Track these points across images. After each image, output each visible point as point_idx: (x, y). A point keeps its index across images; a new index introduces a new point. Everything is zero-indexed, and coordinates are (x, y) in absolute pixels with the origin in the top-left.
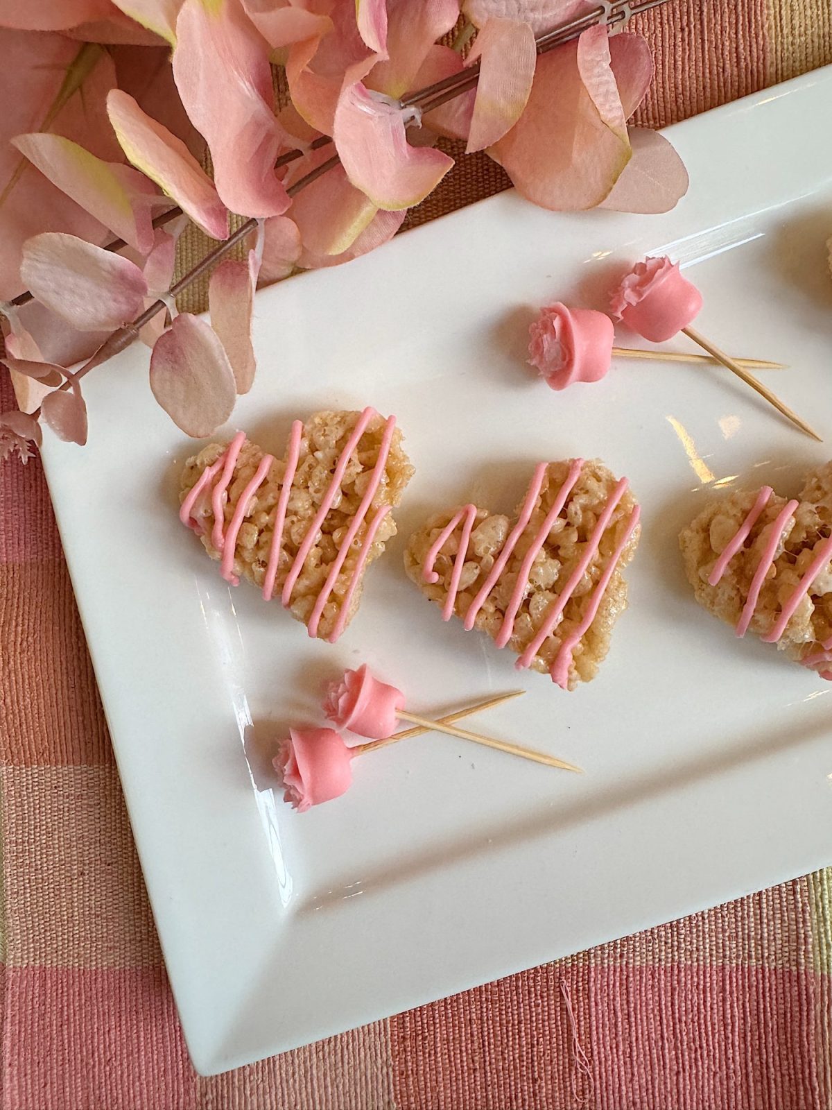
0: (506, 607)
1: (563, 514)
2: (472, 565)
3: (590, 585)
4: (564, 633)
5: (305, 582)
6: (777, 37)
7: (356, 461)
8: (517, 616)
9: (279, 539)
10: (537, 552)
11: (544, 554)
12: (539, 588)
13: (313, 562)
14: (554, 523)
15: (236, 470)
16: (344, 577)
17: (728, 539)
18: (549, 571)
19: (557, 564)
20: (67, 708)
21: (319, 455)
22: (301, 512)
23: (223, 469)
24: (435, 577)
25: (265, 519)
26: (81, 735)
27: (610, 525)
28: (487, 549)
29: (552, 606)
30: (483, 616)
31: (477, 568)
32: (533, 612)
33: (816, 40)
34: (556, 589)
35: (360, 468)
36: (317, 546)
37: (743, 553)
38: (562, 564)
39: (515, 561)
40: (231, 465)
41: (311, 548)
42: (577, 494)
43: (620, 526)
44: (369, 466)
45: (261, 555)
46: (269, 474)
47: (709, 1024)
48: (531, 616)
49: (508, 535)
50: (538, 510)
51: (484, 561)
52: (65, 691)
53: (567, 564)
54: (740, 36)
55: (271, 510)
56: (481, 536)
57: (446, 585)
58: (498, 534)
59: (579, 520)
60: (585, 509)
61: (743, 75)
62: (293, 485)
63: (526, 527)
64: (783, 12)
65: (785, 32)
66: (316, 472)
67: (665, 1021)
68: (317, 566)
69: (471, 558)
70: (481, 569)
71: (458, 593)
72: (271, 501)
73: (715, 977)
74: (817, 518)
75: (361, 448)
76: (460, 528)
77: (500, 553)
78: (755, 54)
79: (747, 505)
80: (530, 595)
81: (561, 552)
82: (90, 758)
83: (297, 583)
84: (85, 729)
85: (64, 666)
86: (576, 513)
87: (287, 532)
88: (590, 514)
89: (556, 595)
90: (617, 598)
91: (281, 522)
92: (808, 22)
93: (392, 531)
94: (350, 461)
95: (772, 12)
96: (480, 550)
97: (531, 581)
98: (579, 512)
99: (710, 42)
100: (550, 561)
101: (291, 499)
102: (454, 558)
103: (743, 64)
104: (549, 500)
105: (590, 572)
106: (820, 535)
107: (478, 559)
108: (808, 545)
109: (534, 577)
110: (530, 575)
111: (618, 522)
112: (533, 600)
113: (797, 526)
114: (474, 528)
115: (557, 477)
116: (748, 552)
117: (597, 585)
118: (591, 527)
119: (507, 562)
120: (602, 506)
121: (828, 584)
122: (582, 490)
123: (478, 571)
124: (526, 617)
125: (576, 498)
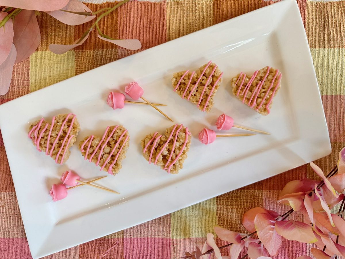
0: (98, 158)
1: (112, 137)
2: (91, 148)
3: (116, 152)
4: (110, 163)
5: (55, 152)
6: (168, 30)
7: (66, 125)
8: (100, 159)
9: (48, 142)
10: (105, 145)
11: (107, 146)
12: (106, 153)
13: (57, 147)
14: (109, 139)
15: (41, 127)
16: (63, 151)
17: (147, 143)
18: (107, 150)
19: (109, 148)
20: (6, 179)
21: (58, 124)
22: (54, 136)
23: (38, 126)
24: (83, 151)
25: (46, 138)
26: (10, 185)
27: (122, 140)
28: (95, 145)
29: (108, 157)
30: (93, 159)
32: (104, 158)
33: (178, 31)
34: (109, 153)
35: (67, 127)
36: (57, 144)
37: (150, 146)
39: (100, 148)
40: (40, 125)
41: (56, 144)
44: (69, 126)
45: (45, 146)
46: (47, 127)
47: (150, 250)
49: (99, 142)
50: (106, 136)
52: (6, 175)
53: (112, 148)
54: (160, 30)
55: (47, 136)
56: (94, 142)
57: (85, 152)
58: (97, 141)
59: (115, 139)
61: (161, 39)
62: (52, 130)
63: (103, 140)
64: (170, 25)
65: (170, 29)
66: (57, 127)
67: (140, 250)
68: (58, 148)
69: (91, 147)
71: (88, 154)
72: (47, 134)
73: (151, 240)
74: (165, 139)
75: (67, 122)
76: (90, 140)
77: (97, 146)
78: (163, 34)
79: (152, 136)
80: (104, 155)
81: (111, 146)
82: (12, 191)
83: (52, 152)
84: (11, 184)
85: (6, 170)
87: (50, 141)
88: (118, 137)
89: (109, 155)
91: (49, 138)
92: (176, 27)
93: (75, 140)
94: (65, 125)
95: (167, 25)
96: (93, 145)
97: (104, 152)
98: (115, 137)
99: (154, 31)
101: (52, 133)
102: (87, 147)
103: (161, 36)
104: (109, 134)
105: (117, 150)
106: (165, 142)
107: (93, 147)
108: (163, 145)
109: (104, 151)
110: (103, 150)
111: (123, 139)
112: (104, 156)
113: (161, 141)
114: (92, 140)
115: (112, 129)
116: (151, 146)
117: (118, 152)
118: (117, 140)
119: (99, 148)
120: (120, 135)
121: (166, 153)
122: (116, 132)
123: (93, 149)
124: (102, 159)
125: (115, 134)
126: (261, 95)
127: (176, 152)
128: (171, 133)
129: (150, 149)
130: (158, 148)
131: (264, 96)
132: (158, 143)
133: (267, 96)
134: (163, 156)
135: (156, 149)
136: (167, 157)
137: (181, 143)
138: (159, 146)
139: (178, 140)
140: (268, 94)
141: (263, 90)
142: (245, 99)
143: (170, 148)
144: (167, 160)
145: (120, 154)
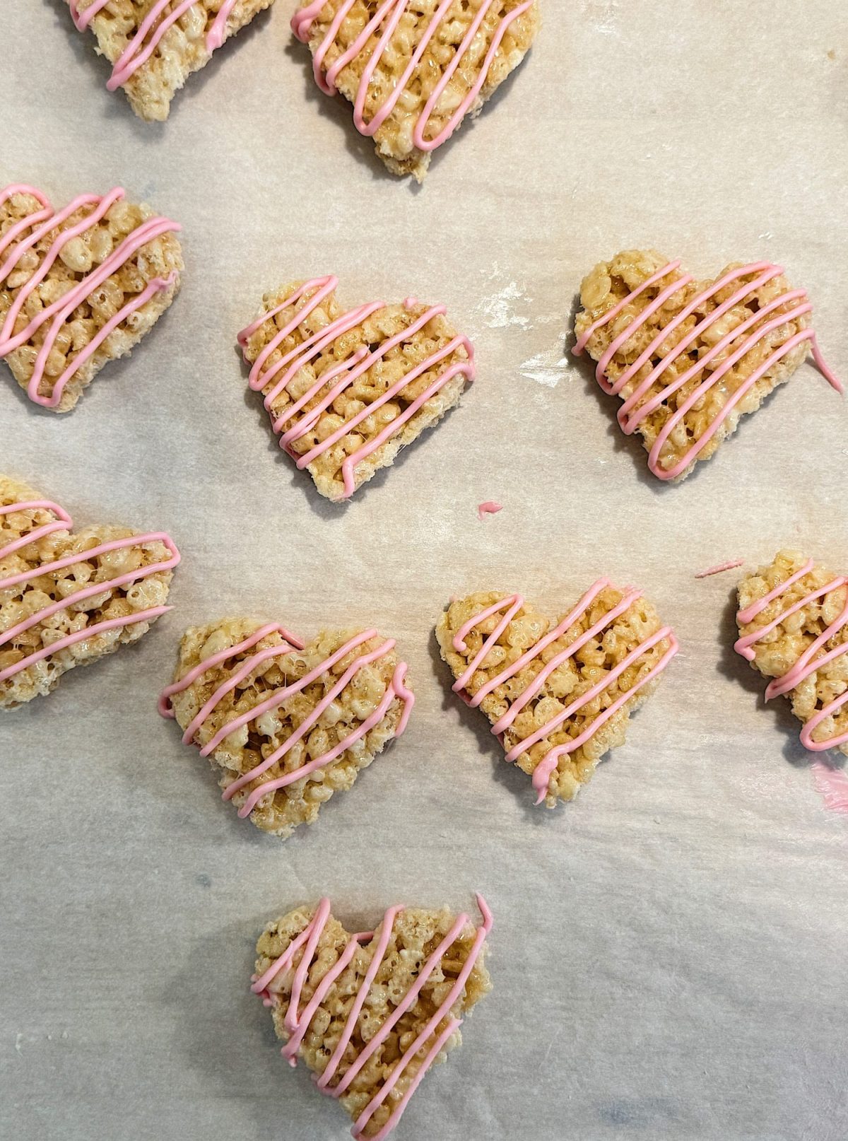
0: (515, 699)
1: (600, 637)
2: (499, 649)
3: (598, 708)
5: (365, 1078)
7: (439, 969)
8: (521, 711)
9: (349, 1031)
10: (562, 658)
11: (567, 665)
13: (377, 1060)
16: (402, 1083)
17: (213, 653)
18: (566, 681)
19: (576, 677)
21: (405, 954)
22: (376, 1008)
23: (307, 942)
24: (463, 648)
25: (340, 1007)
27: (637, 663)
28: (519, 641)
29: (554, 713)
30: (492, 698)
31: (502, 654)
32: (537, 711)
34: (566, 700)
35: (442, 978)
36: (383, 1043)
37: (218, 670)
38: (580, 680)
39: (538, 661)
41: (377, 1046)
42: (619, 625)
44: (451, 975)
45: (329, 1043)
46: (352, 961)
48: (534, 714)
49: (542, 636)
50: (577, 624)
51: (512, 650)
53: (584, 683)
55: (348, 999)
56: (518, 626)
57: (469, 659)
58: (534, 631)
59: (611, 648)
60: (621, 640)
62: (374, 979)
63: (561, 636)
66: (400, 971)
68: (378, 1064)
69: (501, 643)
70: (507, 656)
71: (478, 669)
74: (297, 668)
75: (447, 956)
77: (529, 649)
80: (541, 696)
81: (584, 670)
83: (357, 1076)
86: (610, 640)
87: (358, 1026)
88: (623, 646)
89: (563, 707)
91: (355, 1014)
94: (434, 969)
96: (513, 641)
97: (547, 684)
98: (614, 641)
100: (570, 673)
101: (370, 993)
102: (485, 637)
104: (592, 619)
105: (601, 698)
106: (288, 681)
107: (508, 646)
108: (274, 687)
109: (550, 682)
110: (547, 678)
111: (644, 663)
112: (542, 702)
113: (276, 668)
114: (515, 619)
116: (226, 671)
117: (603, 710)
118: (619, 657)
119: (532, 660)
120: (636, 643)
121: (270, 725)
122: (625, 622)
123: (503, 657)
124: (529, 713)
125: (616, 628)
127: (311, 741)
128: (331, 654)
129: (212, 682)
130: (248, 694)
132: (260, 673)
134: (251, 735)
135: (239, 692)
136: (265, 746)
137: (351, 716)
138: (257, 688)
139: (346, 696)
143: (295, 717)
144: (262, 760)
145: (611, 720)
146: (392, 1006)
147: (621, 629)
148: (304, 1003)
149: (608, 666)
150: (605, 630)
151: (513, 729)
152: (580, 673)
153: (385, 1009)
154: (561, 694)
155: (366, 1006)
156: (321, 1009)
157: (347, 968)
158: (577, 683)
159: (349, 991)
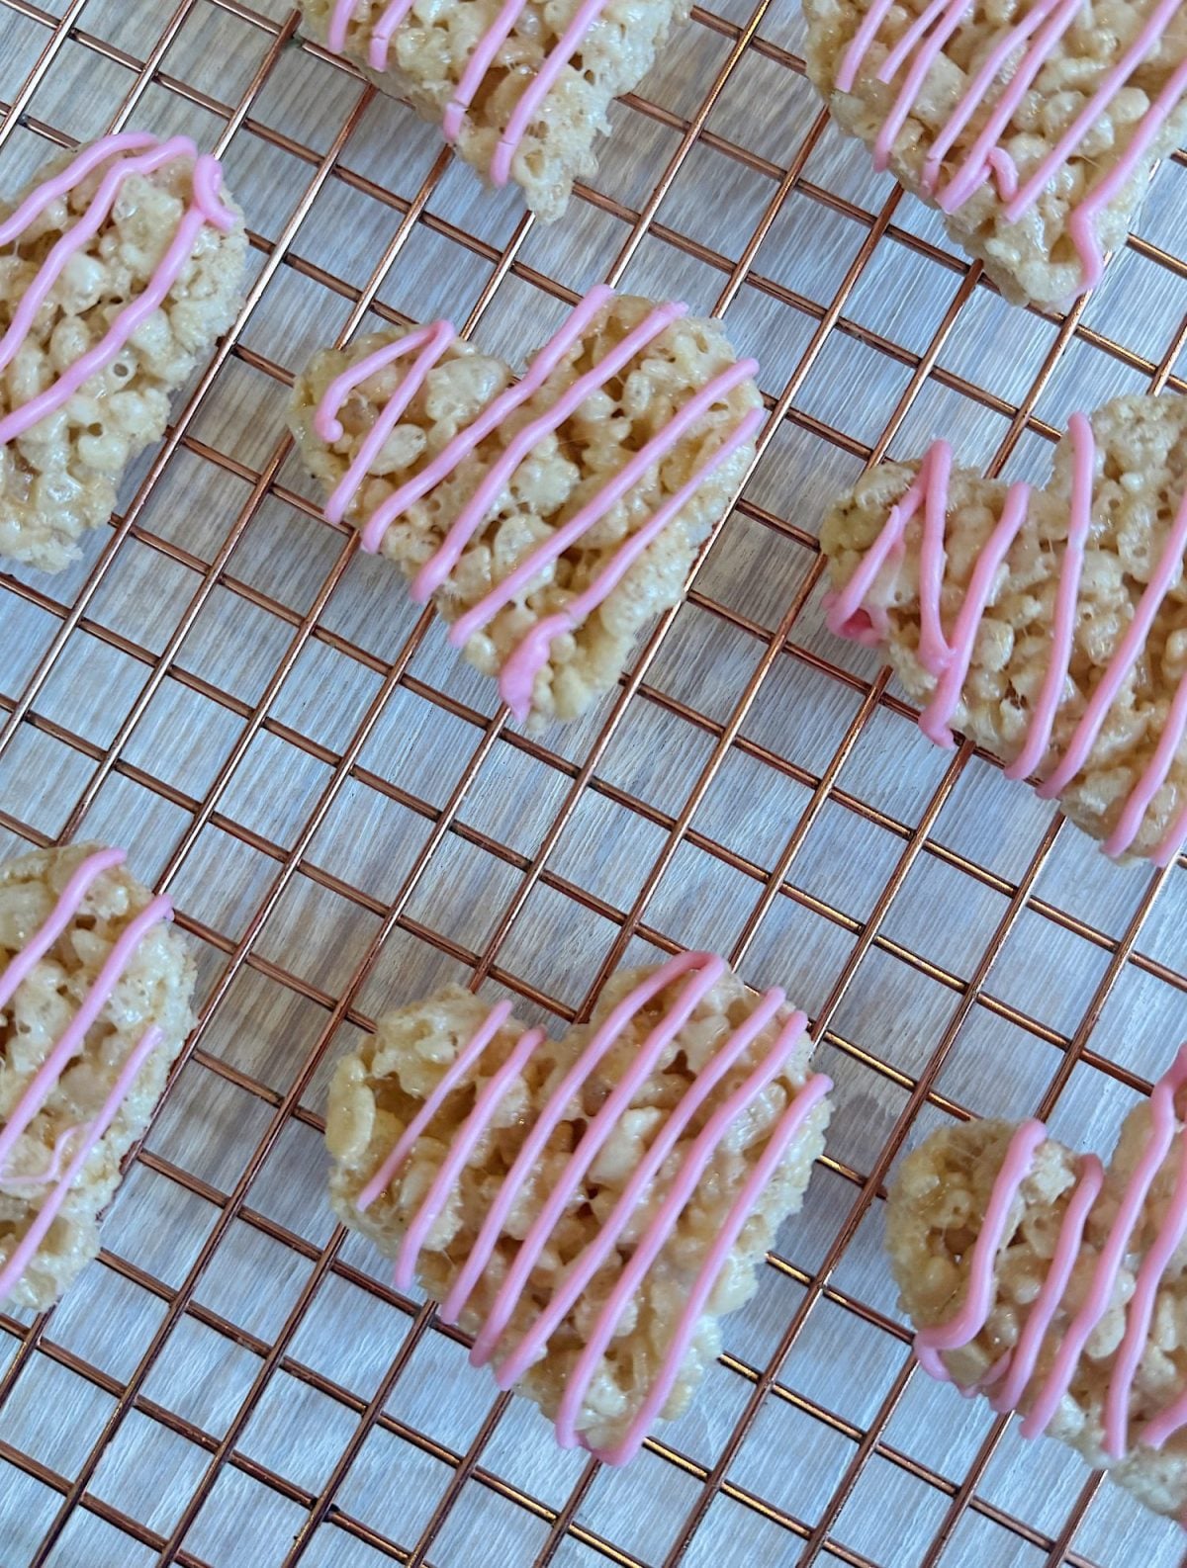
0: (451, 526)
2: (411, 430)
3: (623, 530)
4: (545, 607)
8: (467, 549)
10: (541, 436)
11: (552, 445)
12: (524, 508)
14: (586, 395)
18: (555, 479)
19: (572, 470)
21: (1132, 480)
22: (1106, 597)
23: (923, 508)
24: (334, 431)
25: (1030, 610)
27: (696, 432)
28: (450, 409)
29: (540, 543)
30: (403, 529)
31: (419, 437)
32: (500, 547)
34: (556, 518)
38: (582, 478)
39: (492, 445)
40: (938, 505)
42: (652, 357)
43: (713, 439)
48: (492, 554)
49: (498, 394)
50: (567, 364)
51: (436, 429)
53: (591, 481)
55: (1045, 589)
56: (446, 380)
57: (350, 454)
58: (478, 384)
59: (640, 405)
60: (659, 389)
62: (1089, 541)
63: (536, 392)
69: (415, 417)
70: (429, 444)
71: (371, 477)
72: (1043, 573)
76: (414, 356)
77: (470, 424)
80: (503, 516)
81: (587, 455)
86: (638, 392)
88: (665, 401)
89: (552, 531)
90: (666, 571)
96: (435, 409)
97: (514, 490)
98: (646, 393)
100: (561, 462)
101: (1087, 571)
102: (380, 407)
104: (596, 354)
105: (628, 508)
107: (426, 423)
109: (519, 483)
110: (512, 477)
111: (710, 431)
112: (506, 526)
114: (437, 365)
115: (627, 315)
117: (633, 532)
118: (657, 422)
119: (478, 446)
120: (691, 392)
122: (664, 351)
123: (420, 445)
124: (483, 554)
125: (645, 364)
126: (1050, 109)
131: (1072, 120)
133: (1099, 125)
140: (1108, 109)
141: (1074, 69)
142: (903, 127)
145: (653, 549)
146: (1136, 587)
147: (656, 368)
148: (950, 617)
149: (636, 442)
150: (624, 373)
151: (452, 586)
152: (580, 463)
153: (1122, 595)
154: (545, 508)
155: (1083, 597)
156: (988, 621)
157: (1019, 537)
158: (578, 482)
159: (1040, 572)
